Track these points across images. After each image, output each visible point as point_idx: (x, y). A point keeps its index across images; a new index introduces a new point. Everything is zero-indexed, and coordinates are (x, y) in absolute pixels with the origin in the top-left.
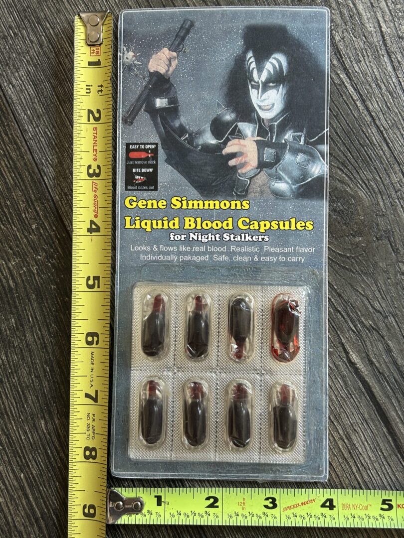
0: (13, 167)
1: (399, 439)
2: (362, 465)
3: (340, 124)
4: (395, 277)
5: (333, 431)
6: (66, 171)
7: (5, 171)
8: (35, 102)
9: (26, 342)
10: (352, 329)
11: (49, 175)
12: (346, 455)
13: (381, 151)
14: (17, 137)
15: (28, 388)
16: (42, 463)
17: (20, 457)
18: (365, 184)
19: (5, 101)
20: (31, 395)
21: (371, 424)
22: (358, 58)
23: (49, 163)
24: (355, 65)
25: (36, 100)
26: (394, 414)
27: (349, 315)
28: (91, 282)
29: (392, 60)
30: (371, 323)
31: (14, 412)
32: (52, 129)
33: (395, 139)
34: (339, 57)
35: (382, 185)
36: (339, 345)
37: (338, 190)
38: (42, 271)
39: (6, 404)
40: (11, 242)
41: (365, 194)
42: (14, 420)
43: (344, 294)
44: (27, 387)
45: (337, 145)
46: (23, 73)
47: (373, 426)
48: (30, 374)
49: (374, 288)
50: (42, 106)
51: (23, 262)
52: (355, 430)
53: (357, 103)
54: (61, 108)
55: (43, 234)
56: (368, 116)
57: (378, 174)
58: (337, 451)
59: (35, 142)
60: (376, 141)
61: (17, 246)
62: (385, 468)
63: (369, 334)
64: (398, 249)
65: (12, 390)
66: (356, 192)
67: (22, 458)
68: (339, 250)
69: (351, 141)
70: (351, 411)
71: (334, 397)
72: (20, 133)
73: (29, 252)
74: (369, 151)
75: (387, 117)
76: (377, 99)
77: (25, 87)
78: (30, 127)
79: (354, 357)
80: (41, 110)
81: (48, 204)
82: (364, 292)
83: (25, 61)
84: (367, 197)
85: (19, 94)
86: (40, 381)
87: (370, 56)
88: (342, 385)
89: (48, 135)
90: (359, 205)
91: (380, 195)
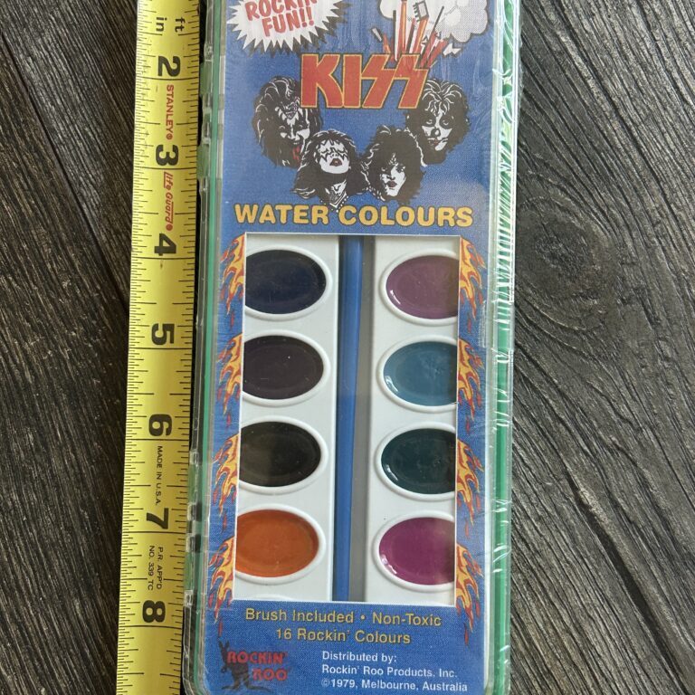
0: (33, 189)
1: (663, 631)
2: (603, 675)
3: (561, 116)
4: (654, 364)
5: (554, 618)
6: (117, 194)
7: (19, 196)
8: (68, 84)
9: (51, 471)
10: (583, 450)
11: (90, 201)
12: (576, 658)
13: (628, 160)
14: (40, 141)
15: (53, 547)
16: (75, 671)
17: (39, 660)
18: (603, 212)
19: (20, 83)
20: (58, 557)
21: (617, 606)
22: (590, 11)
23: (92, 183)
24: (585, 22)
25: (70, 81)
26: (654, 589)
27: (578, 428)
28: (159, 334)
29: (645, 13)
30: (614, 439)
31: (30, 586)
32: (95, 128)
33: (652, 140)
34: (558, 8)
35: (630, 214)
36: (562, 476)
37: (558, 223)
38: (77, 355)
39: (18, 573)
40: (29, 309)
41: (602, 229)
42: (30, 599)
43: (570, 392)
44: (53, 545)
45: (556, 149)
46: (50, 39)
47: (619, 610)
48: (56, 524)
49: (619, 381)
50: (79, 91)
51: (47, 342)
52: (589, 616)
53: (589, 81)
54: (110, 94)
55: (80, 295)
56: (607, 104)
57: (624, 197)
58: (560, 651)
59: (68, 148)
60: (621, 142)
61: (39, 316)
62: (640, 680)
63: (612, 458)
64: (658, 319)
65: (27, 551)
66: (588, 226)
67: (44, 662)
68: (561, 320)
69: (579, 143)
70: (582, 584)
71: (554, 562)
72: (44, 134)
73: (58, 325)
74: (608, 159)
75: (637, 105)
76: (622, 76)
77: (53, 60)
78: (60, 124)
79: (588, 496)
80: (77, 98)
81: (89, 248)
82: (602, 388)
83: (53, 19)
84: (606, 234)
85: (42, 72)
86: (74, 535)
87: (610, 7)
88: (567, 541)
89: (89, 137)
90: (593, 247)
91: (626, 231)
